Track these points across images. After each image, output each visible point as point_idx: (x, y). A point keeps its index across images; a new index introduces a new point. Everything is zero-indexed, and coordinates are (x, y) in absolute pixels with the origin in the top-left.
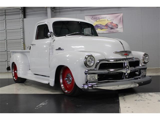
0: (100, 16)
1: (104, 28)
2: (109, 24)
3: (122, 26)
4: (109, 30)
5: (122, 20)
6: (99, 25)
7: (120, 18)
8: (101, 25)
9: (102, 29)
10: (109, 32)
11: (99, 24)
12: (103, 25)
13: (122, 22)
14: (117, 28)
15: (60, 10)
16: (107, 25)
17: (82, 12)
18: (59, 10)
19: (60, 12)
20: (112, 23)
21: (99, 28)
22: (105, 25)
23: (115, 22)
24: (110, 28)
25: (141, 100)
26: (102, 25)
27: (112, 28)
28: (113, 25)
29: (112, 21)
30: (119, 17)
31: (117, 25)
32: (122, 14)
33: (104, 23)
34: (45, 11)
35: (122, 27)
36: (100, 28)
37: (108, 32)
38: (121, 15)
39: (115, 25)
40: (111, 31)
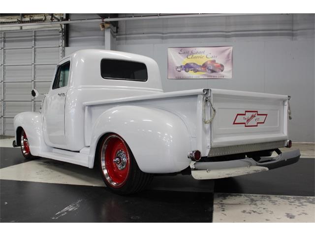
0: (194, 48)
1: (200, 69)
2: (209, 63)
3: (230, 69)
4: (208, 73)
5: (230, 58)
6: (192, 65)
7: (229, 54)
8: (194, 64)
9: (196, 71)
10: (208, 76)
11: (191, 63)
12: (199, 64)
13: (230, 61)
14: (222, 71)
15: (127, 36)
16: (205, 66)
17: (164, 41)
18: (124, 36)
19: (126, 39)
20: (214, 61)
21: (191, 70)
22: (201, 65)
23: (219, 61)
24: (211, 70)
25: (254, 212)
26: (197, 65)
27: (213, 71)
28: (215, 65)
29: (214, 59)
30: (227, 53)
31: (222, 66)
32: (231, 48)
33: (200, 62)
34: (101, 36)
35: (230, 71)
36: (194, 70)
37: (207, 78)
38: (229, 50)
39: (218, 66)
40: (211, 76)
